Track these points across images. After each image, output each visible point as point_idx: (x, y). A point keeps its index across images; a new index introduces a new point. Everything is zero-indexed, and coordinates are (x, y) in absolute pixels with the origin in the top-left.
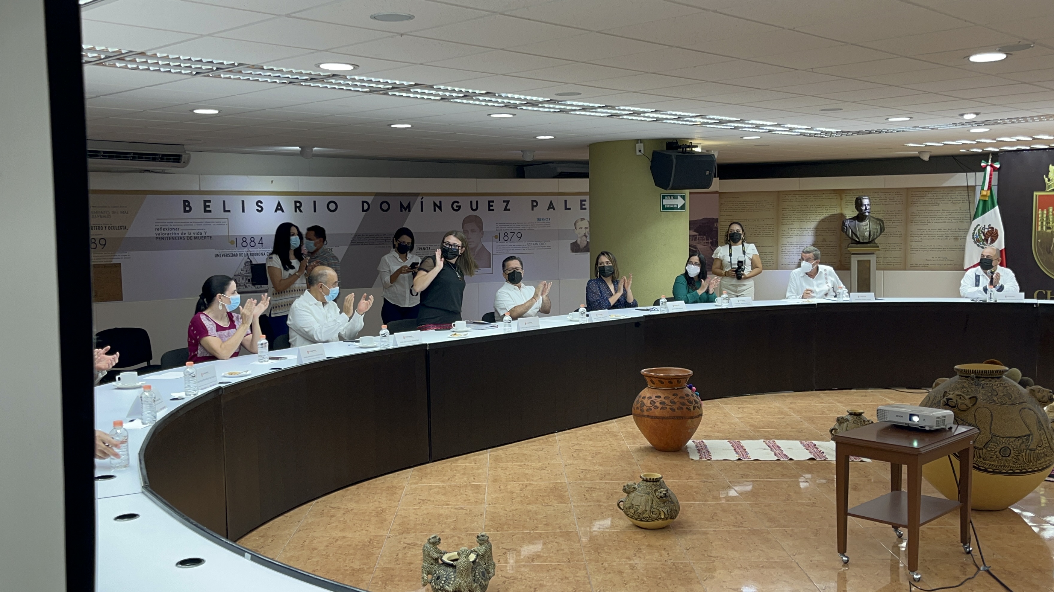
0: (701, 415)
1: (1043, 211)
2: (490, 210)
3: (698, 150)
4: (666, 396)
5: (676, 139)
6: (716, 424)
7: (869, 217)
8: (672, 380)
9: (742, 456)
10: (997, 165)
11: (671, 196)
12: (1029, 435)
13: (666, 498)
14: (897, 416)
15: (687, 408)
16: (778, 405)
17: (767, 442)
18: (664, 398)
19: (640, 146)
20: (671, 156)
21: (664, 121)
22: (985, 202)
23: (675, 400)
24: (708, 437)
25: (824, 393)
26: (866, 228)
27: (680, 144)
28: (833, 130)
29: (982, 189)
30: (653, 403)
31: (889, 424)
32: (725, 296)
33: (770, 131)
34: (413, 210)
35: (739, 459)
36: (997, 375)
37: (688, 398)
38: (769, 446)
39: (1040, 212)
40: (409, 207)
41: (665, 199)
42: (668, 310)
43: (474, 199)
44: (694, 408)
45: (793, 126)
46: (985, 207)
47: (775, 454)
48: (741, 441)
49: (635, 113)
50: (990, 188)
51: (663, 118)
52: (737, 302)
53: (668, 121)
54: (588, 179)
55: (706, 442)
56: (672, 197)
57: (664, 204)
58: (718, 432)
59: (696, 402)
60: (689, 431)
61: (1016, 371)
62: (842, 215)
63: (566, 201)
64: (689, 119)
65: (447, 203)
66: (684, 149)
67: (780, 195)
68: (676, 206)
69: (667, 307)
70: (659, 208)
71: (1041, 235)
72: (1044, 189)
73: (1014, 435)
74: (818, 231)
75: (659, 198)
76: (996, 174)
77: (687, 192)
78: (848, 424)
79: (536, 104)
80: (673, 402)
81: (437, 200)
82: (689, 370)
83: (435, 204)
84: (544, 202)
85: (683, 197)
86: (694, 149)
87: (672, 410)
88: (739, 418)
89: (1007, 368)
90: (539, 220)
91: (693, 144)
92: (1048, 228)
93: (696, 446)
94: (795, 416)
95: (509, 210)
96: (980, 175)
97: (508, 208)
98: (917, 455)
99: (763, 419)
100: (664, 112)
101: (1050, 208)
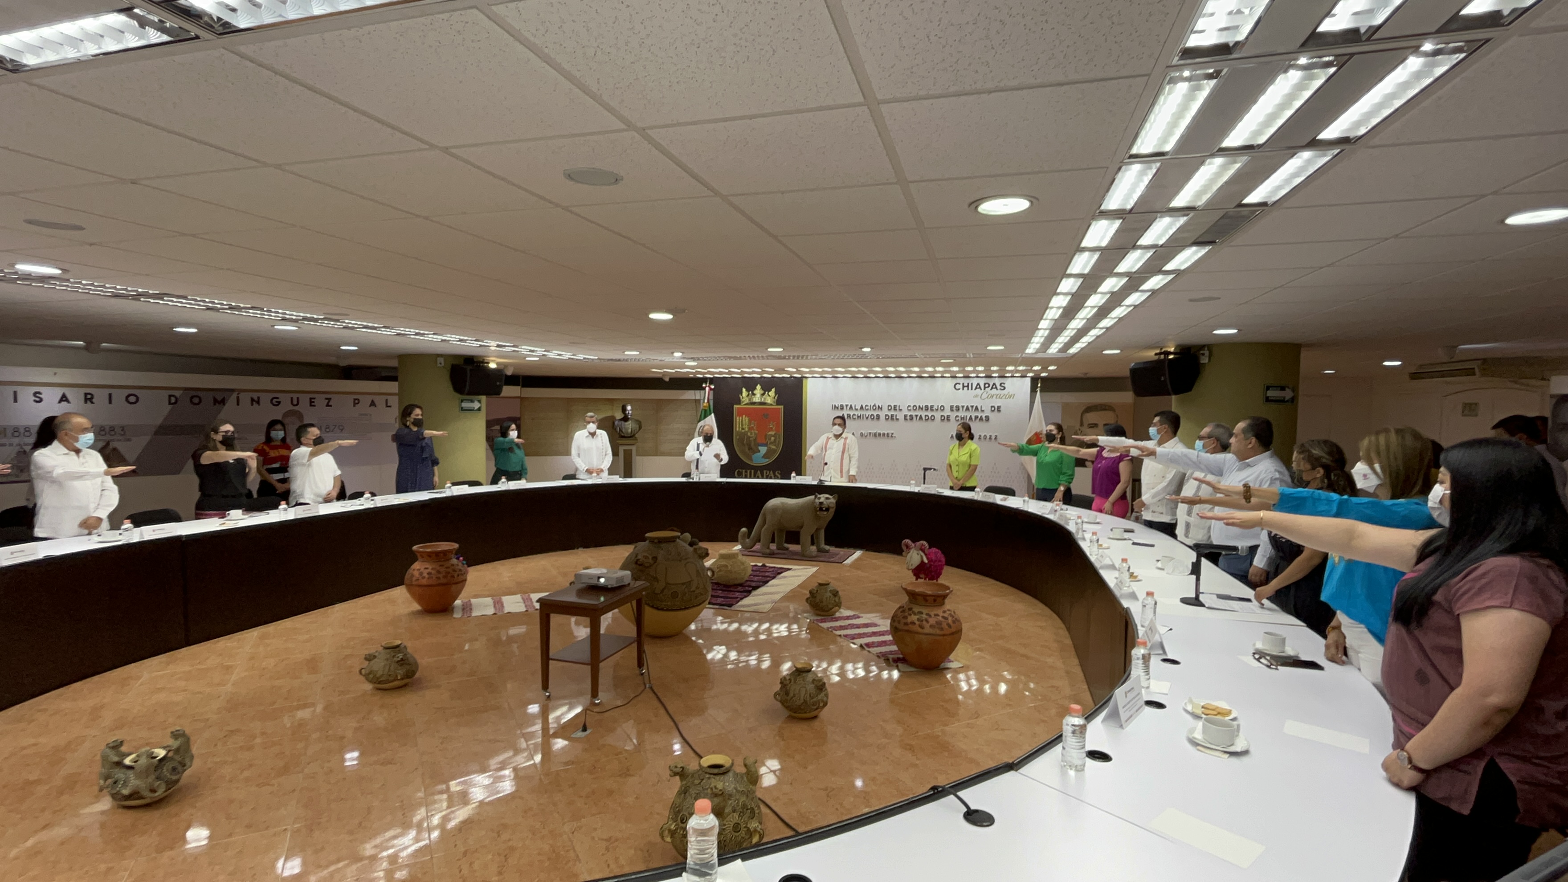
0: (466, 580)
1: (739, 418)
2: (311, 405)
3: (493, 366)
4: (433, 567)
5: (473, 356)
6: (488, 584)
7: (631, 419)
8: (440, 554)
9: (498, 611)
10: (713, 387)
11: (468, 400)
12: (690, 582)
13: (402, 662)
14: (589, 579)
15: (452, 576)
16: (544, 563)
17: (523, 596)
18: (432, 569)
19: (441, 360)
20: (467, 368)
22: (706, 411)
23: (441, 570)
24: (475, 596)
26: (629, 426)
27: (476, 360)
28: (592, 357)
29: (704, 402)
30: (421, 574)
31: (584, 585)
33: (544, 355)
34: (227, 405)
35: (495, 614)
36: (672, 540)
37: (454, 567)
38: (523, 600)
40: (223, 402)
41: (463, 402)
42: (452, 493)
43: (295, 396)
44: (458, 575)
45: (559, 353)
46: (706, 415)
47: (526, 606)
48: (502, 598)
49: (417, 334)
50: (708, 401)
51: (447, 340)
54: (397, 383)
55: (473, 601)
56: (470, 401)
57: (462, 406)
58: (486, 591)
59: (460, 570)
60: (454, 594)
61: (688, 536)
62: (613, 418)
63: (387, 400)
64: (471, 342)
65: (265, 399)
66: (480, 364)
67: (570, 401)
68: (473, 408)
69: (451, 491)
70: (457, 409)
71: (738, 433)
73: (680, 582)
75: (457, 402)
76: (712, 392)
77: (483, 398)
79: (316, 320)
80: (439, 572)
81: (255, 396)
82: (457, 544)
83: (252, 400)
84: (366, 400)
85: (479, 401)
86: (486, 365)
87: (438, 578)
88: (507, 577)
89: (679, 534)
90: (362, 415)
91: (485, 361)
92: (743, 429)
93: (463, 605)
95: (331, 406)
96: (702, 392)
97: (330, 404)
98: (598, 609)
99: (527, 577)
100: (445, 335)
101: (744, 416)
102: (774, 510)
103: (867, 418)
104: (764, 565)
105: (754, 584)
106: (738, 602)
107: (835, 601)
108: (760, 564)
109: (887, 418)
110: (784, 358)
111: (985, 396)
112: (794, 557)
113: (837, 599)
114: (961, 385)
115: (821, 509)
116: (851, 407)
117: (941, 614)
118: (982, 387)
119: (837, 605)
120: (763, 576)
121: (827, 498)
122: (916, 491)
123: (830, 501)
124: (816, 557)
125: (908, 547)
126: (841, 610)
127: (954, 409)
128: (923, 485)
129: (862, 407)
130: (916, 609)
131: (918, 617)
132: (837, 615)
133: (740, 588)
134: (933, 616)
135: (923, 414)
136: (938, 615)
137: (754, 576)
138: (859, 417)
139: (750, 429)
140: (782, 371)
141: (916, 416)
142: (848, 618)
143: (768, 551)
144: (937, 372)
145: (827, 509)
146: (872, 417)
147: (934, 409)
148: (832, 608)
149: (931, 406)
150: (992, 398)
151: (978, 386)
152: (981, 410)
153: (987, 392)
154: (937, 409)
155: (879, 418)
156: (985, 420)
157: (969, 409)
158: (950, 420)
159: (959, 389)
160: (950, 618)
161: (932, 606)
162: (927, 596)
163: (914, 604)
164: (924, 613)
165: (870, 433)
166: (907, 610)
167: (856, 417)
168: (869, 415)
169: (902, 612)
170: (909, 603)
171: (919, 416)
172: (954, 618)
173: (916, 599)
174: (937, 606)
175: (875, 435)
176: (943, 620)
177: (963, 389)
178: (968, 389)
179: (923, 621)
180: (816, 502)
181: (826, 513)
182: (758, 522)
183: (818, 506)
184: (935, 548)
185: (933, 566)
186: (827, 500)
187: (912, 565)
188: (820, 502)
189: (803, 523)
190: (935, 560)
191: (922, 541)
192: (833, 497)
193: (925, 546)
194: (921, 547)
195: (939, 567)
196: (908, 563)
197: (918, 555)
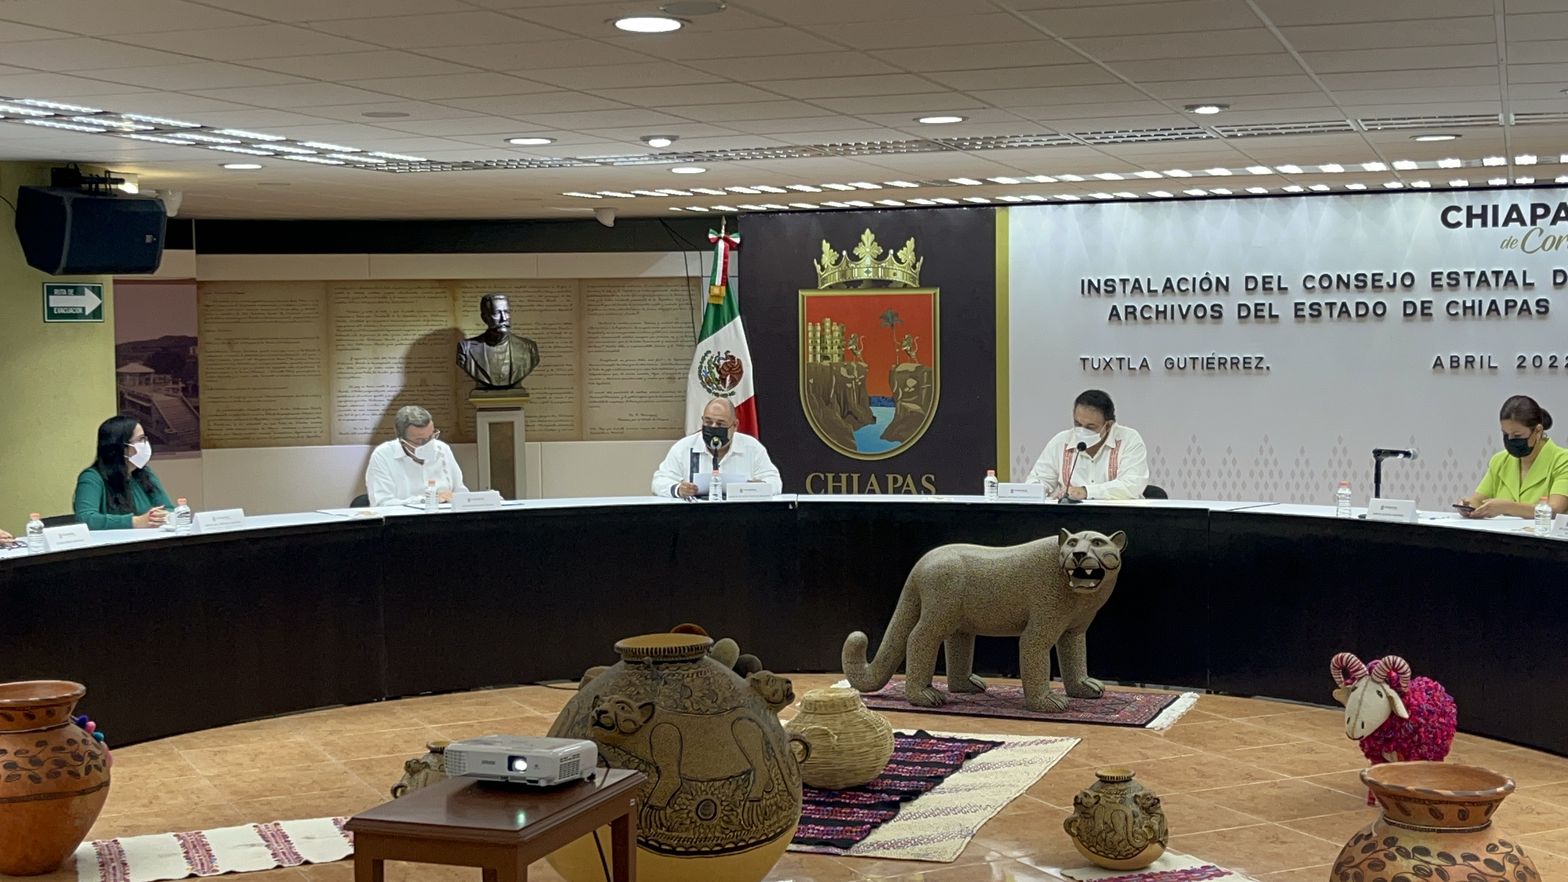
0: (107, 784)
1: (814, 325)
3: (130, 188)
4: (18, 748)
5: (75, 163)
6: (157, 797)
7: (510, 335)
8: (35, 712)
9: (199, 867)
10: (736, 239)
11: (66, 288)
12: (748, 773)
14: (484, 762)
15: (70, 773)
16: (301, 739)
17: (262, 827)
18: (15, 754)
20: (61, 198)
21: (27, 121)
22: (717, 307)
23: (42, 756)
24: (131, 831)
25: (402, 705)
26: (502, 357)
27: (84, 173)
28: (411, 159)
29: (713, 283)
32: (183, 508)
33: (277, 154)
35: (192, 876)
36: (691, 657)
37: (73, 748)
38: (264, 837)
39: (810, 328)
41: (53, 294)
42: (47, 545)
44: (88, 769)
45: (323, 146)
46: (719, 318)
47: (274, 855)
48: (204, 832)
50: (725, 282)
51: (19, 114)
52: (213, 523)
53: (37, 122)
56: (71, 291)
57: (51, 305)
58: (157, 815)
59: (93, 756)
60: (78, 822)
61: (730, 645)
62: (456, 332)
64: (85, 120)
66: (94, 186)
67: (330, 288)
68: (80, 311)
70: (39, 313)
71: (814, 370)
72: (815, 286)
73: (721, 775)
74: (411, 364)
75: (38, 294)
76: (734, 254)
77: (107, 280)
78: (427, 774)
80: (35, 762)
82: (77, 685)
85: (98, 291)
86: (113, 186)
87: (35, 779)
88: (210, 778)
91: (113, 176)
92: (825, 358)
93: (100, 854)
94: (334, 760)
96: (708, 255)
98: (514, 846)
99: (264, 776)
100: (16, 101)
101: (827, 322)
102: (943, 578)
103: (1184, 317)
104: (921, 734)
105: (903, 786)
106: (868, 833)
107: (1150, 828)
108: (912, 732)
109: (1244, 313)
110: (959, 146)
111: (1534, 241)
112: (1006, 712)
113: (1154, 821)
114: (1464, 212)
115: (1080, 573)
116: (1137, 287)
117: (1484, 855)
118: (1527, 217)
119: (1153, 841)
120: (923, 764)
121: (1096, 542)
122: (1355, 517)
123: (1105, 548)
124: (1061, 711)
125: (1348, 673)
126: (1168, 855)
127: (1445, 281)
128: (1373, 499)
129: (1168, 286)
130: (1408, 841)
131: (1414, 862)
132: (1158, 866)
133: (866, 798)
134: (1459, 860)
135: (1351, 299)
136: (1476, 858)
137: (898, 763)
138: (1161, 314)
139: (847, 356)
140: (942, 184)
141: (1331, 305)
142: (1188, 875)
143: (928, 695)
144: (1392, 174)
145: (1098, 574)
146: (1199, 311)
147: (1383, 283)
148: (1140, 850)
149: (1374, 275)
150: (1557, 248)
151: (1514, 214)
152: (1525, 284)
153: (1542, 231)
154: (1391, 283)
155: (1221, 315)
156: (1538, 311)
157: (1487, 281)
158: (1431, 315)
159: (1458, 224)
160: (1509, 867)
161: (1455, 831)
162: (1441, 802)
163: (1403, 827)
164: (1434, 853)
165: (1194, 359)
166: (1381, 845)
167: (1154, 316)
168: (1189, 306)
169: (1365, 850)
170: (1384, 824)
171: (1339, 305)
172: (1520, 868)
173: (1406, 813)
174: (1469, 831)
175: (1208, 363)
176: (1490, 871)
177: (1469, 224)
178: (1484, 224)
179: (1430, 874)
180: (1062, 554)
181: (1092, 584)
182: (895, 615)
183: (1069, 563)
184: (1426, 679)
185: (1423, 729)
186: (1096, 549)
187: (1363, 727)
188: (1075, 554)
189: (1028, 616)
190: (1430, 711)
191: (1391, 657)
192: (1112, 540)
193: (1401, 671)
194: (1389, 674)
195: (1442, 731)
196: (1352, 721)
197: (1381, 696)
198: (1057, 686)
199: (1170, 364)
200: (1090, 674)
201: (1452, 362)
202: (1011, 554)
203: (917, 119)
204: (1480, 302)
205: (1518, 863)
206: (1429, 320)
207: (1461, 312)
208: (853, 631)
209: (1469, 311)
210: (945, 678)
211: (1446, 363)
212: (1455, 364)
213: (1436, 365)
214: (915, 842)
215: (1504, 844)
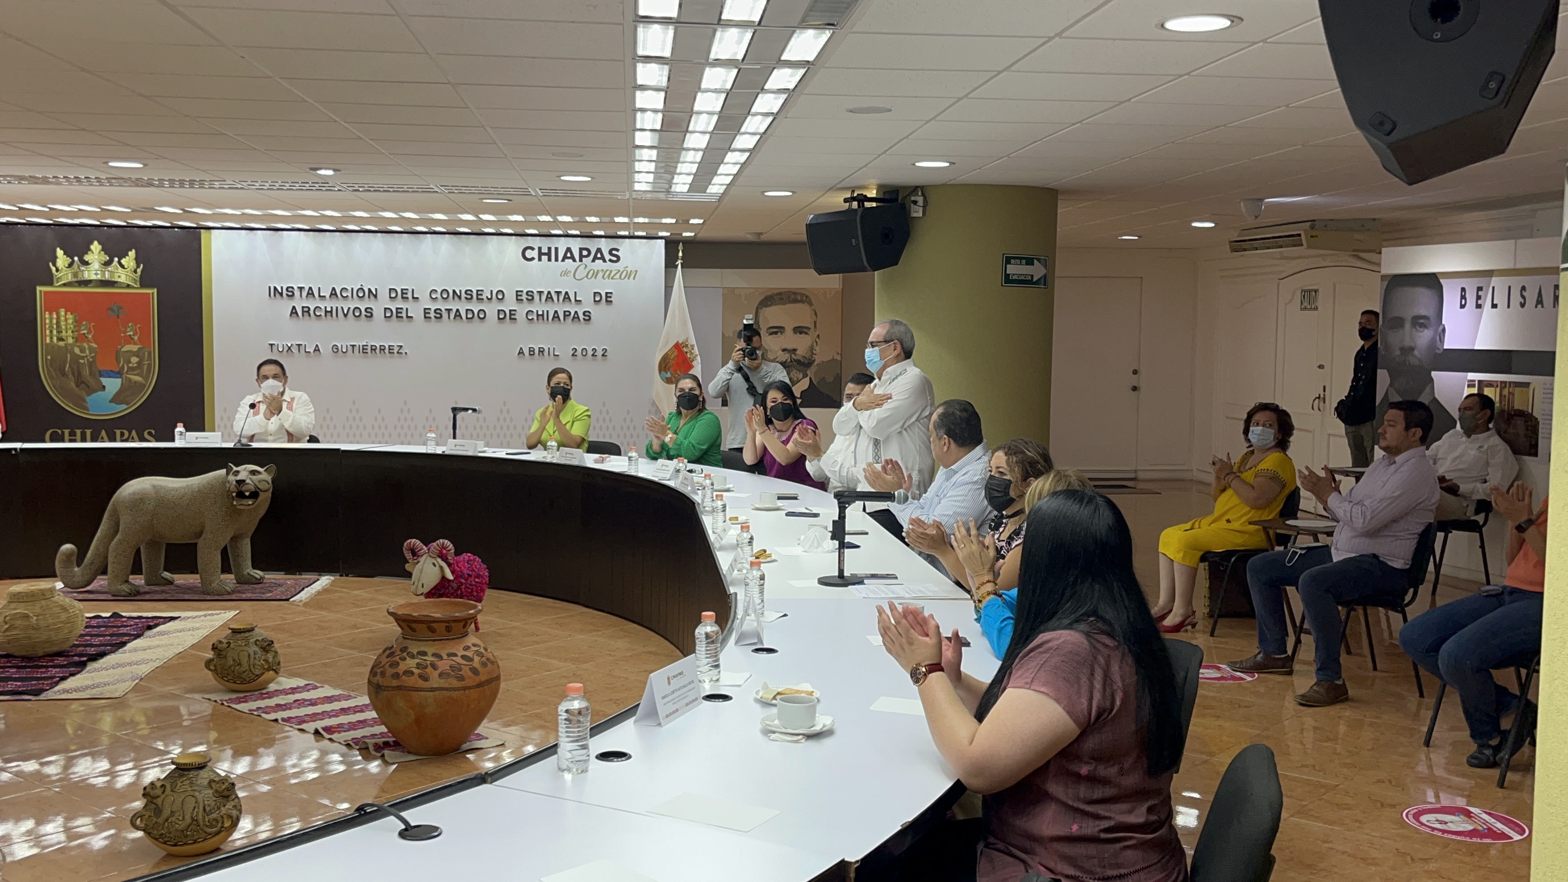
1: (51, 314)
39: (47, 316)
71: (50, 348)
72: (51, 283)
92: (60, 339)
101: (62, 312)
102: (138, 501)
103: (345, 315)
104: (116, 615)
105: (92, 651)
106: (57, 683)
107: (266, 661)
108: (108, 615)
109: (388, 315)
110: (150, 184)
111: (581, 273)
112: (187, 597)
113: (270, 657)
114: (536, 251)
115: (241, 495)
116: (310, 293)
117: (461, 653)
118: (577, 256)
119: (268, 670)
120: (111, 635)
121: (253, 472)
122: (440, 452)
123: (260, 477)
124: (229, 594)
125: (414, 553)
126: (281, 679)
127: (524, 297)
128: (451, 440)
129: (333, 293)
130: (414, 648)
131: (417, 661)
132: (272, 687)
133: (61, 660)
134: (445, 656)
135: (463, 307)
136: (455, 655)
137: (92, 636)
138: (328, 313)
139: (80, 338)
140: (149, 211)
141: (449, 310)
142: (293, 690)
143: (125, 588)
144: (483, 223)
145: (254, 495)
146: (356, 313)
147: (484, 297)
148: (258, 676)
149: (478, 291)
150: (595, 278)
151: (569, 254)
152: (576, 300)
153: (586, 266)
154: (489, 297)
155: (372, 315)
156: (584, 319)
157: (551, 298)
158: (515, 319)
159: (533, 259)
160: (477, 659)
161: (444, 639)
162: (434, 622)
163: (412, 640)
164: (430, 654)
165: (353, 346)
166: (398, 652)
167: (323, 314)
168: (349, 308)
169: (387, 657)
170: (402, 639)
171: (454, 310)
172: (484, 659)
173: (413, 630)
174: (453, 639)
175: (363, 349)
176: (465, 662)
177: (540, 259)
178: (549, 260)
179: (426, 667)
180: (228, 482)
181: (250, 502)
182: (99, 531)
183: (233, 488)
184: (469, 554)
185: (464, 586)
186: (253, 477)
187: (423, 587)
188: (237, 481)
189: (203, 527)
190: (469, 575)
191: (441, 540)
192: (265, 471)
193: (448, 549)
194: (441, 552)
195: (477, 588)
196: (416, 583)
197: (435, 566)
198: (230, 578)
199: (335, 349)
200: (254, 567)
201: (530, 351)
202: (190, 483)
203: (107, 163)
204: (548, 311)
205: (482, 657)
206: (515, 323)
207: (535, 318)
208: (65, 543)
209: (540, 318)
210: (142, 576)
211: (526, 352)
212: (532, 353)
213: (519, 353)
214: (94, 687)
215: (474, 645)
